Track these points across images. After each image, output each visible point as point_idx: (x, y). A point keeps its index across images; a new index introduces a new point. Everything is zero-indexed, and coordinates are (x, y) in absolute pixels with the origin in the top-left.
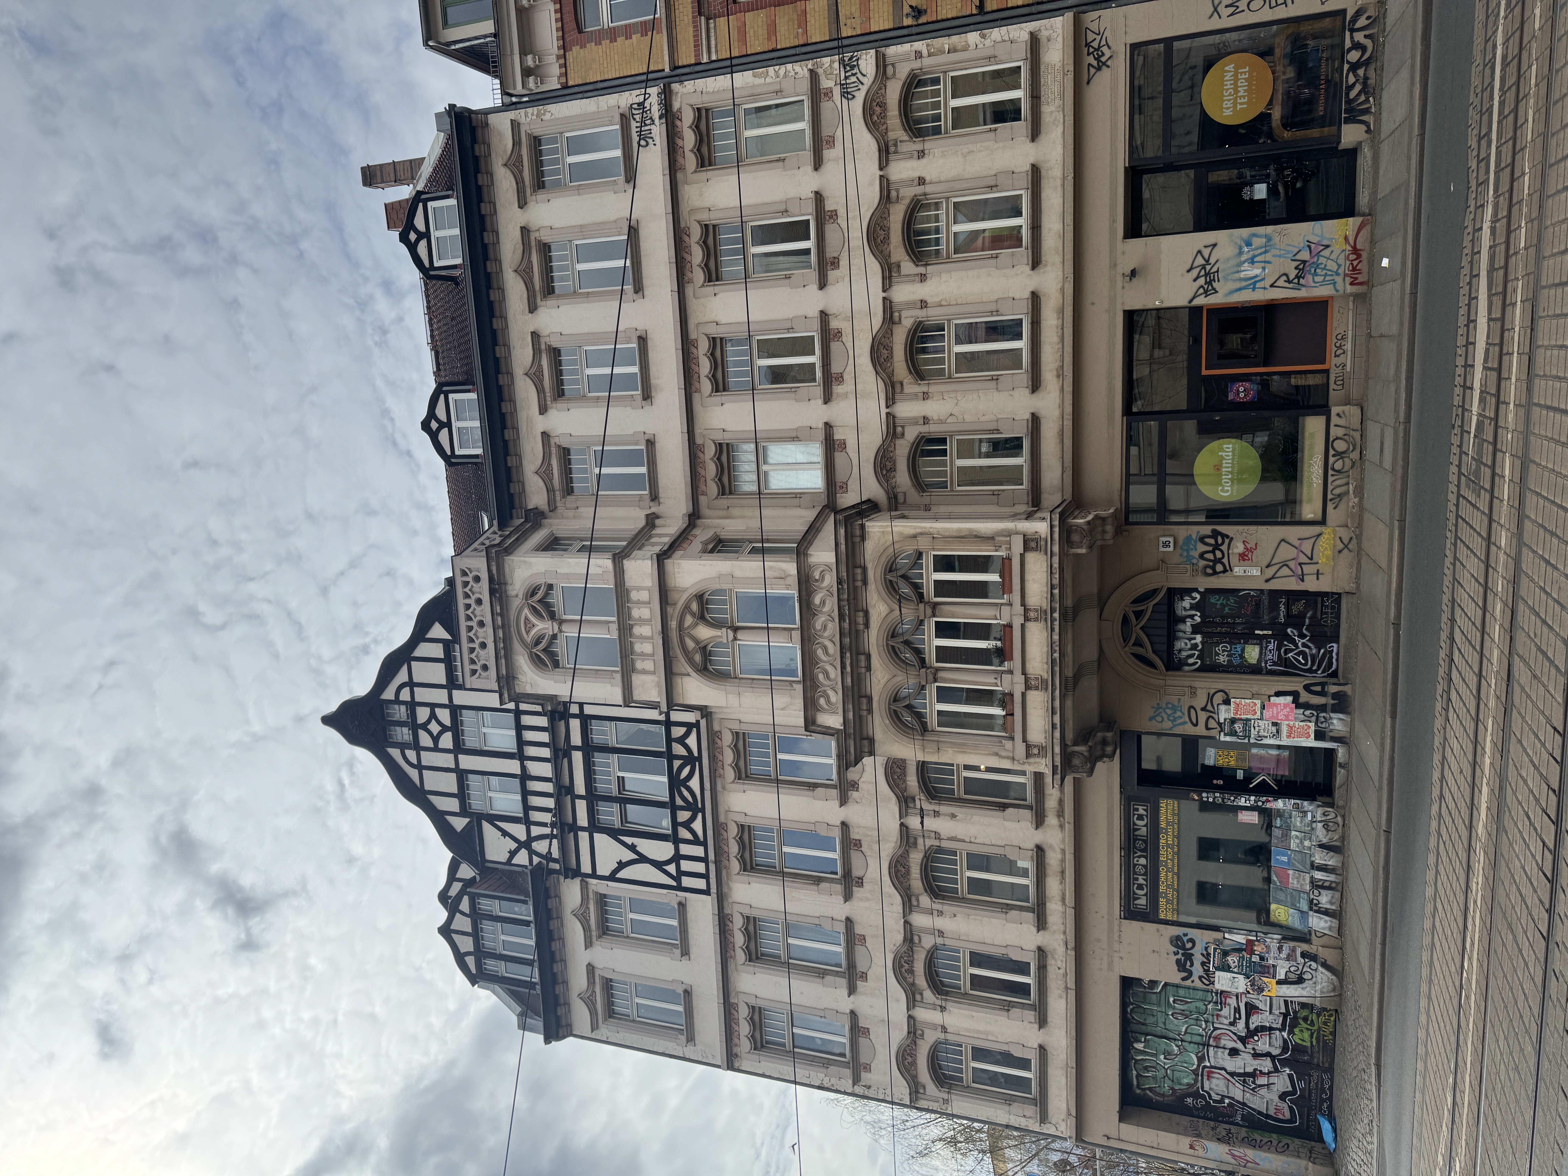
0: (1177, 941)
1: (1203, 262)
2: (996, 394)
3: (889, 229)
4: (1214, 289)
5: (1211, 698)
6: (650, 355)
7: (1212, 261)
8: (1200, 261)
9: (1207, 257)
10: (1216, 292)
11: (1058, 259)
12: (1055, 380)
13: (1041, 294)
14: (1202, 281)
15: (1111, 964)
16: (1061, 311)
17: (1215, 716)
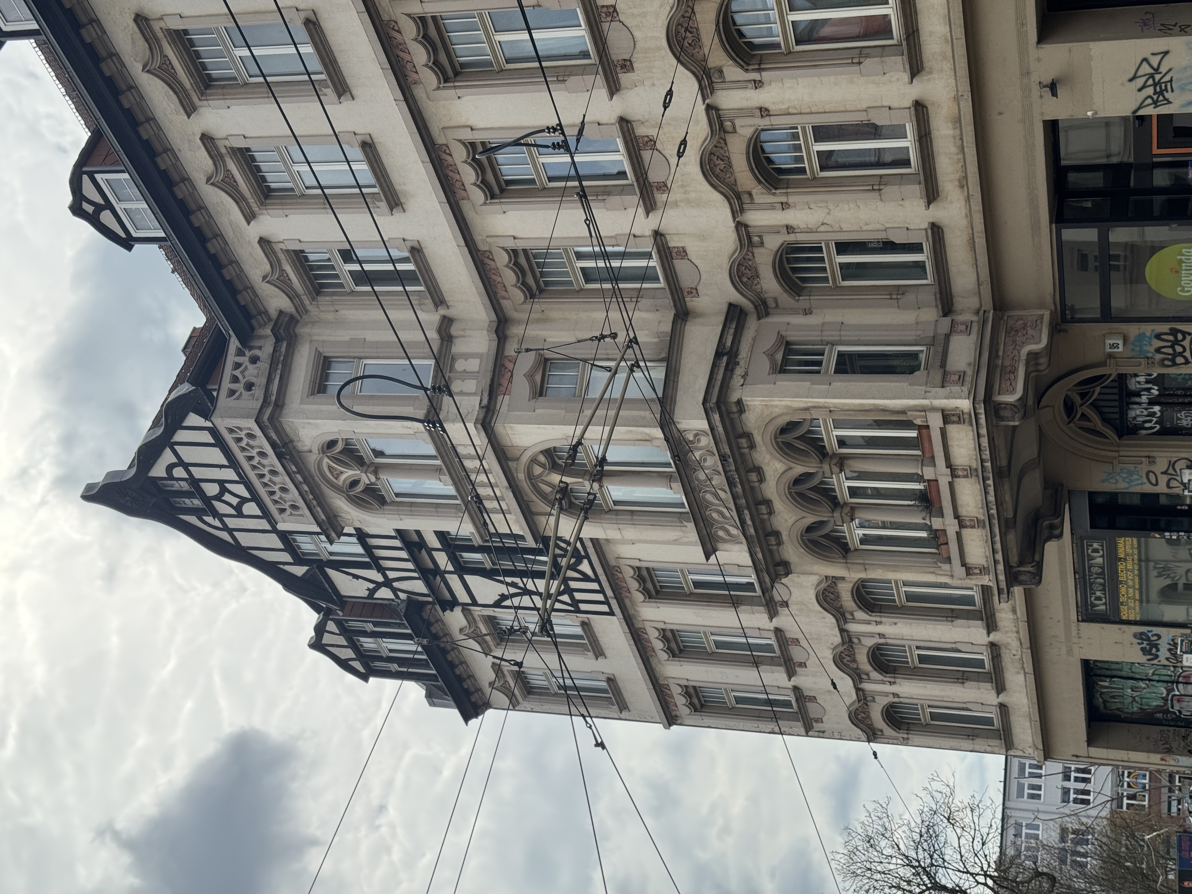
0: (1140, 636)
1: (1151, 71)
2: (879, 204)
3: (697, 29)
4: (1165, 99)
5: (1172, 465)
6: (385, 161)
7: (1163, 69)
8: (1146, 69)
9: (1155, 66)
10: (1169, 102)
11: (947, 66)
12: (958, 191)
13: (927, 104)
14: (1150, 91)
15: (1070, 652)
16: (958, 121)
17: (1179, 478)
